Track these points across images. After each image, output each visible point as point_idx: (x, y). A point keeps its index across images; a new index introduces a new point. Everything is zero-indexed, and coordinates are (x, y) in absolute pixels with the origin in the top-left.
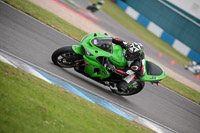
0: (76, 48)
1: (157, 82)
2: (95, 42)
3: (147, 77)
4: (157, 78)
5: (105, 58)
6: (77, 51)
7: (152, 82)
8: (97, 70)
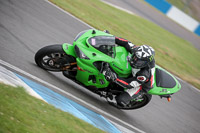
0: (67, 48)
1: (168, 96)
2: (94, 42)
3: (156, 90)
4: (169, 91)
5: (105, 63)
6: (68, 52)
7: (161, 96)
8: (92, 78)
